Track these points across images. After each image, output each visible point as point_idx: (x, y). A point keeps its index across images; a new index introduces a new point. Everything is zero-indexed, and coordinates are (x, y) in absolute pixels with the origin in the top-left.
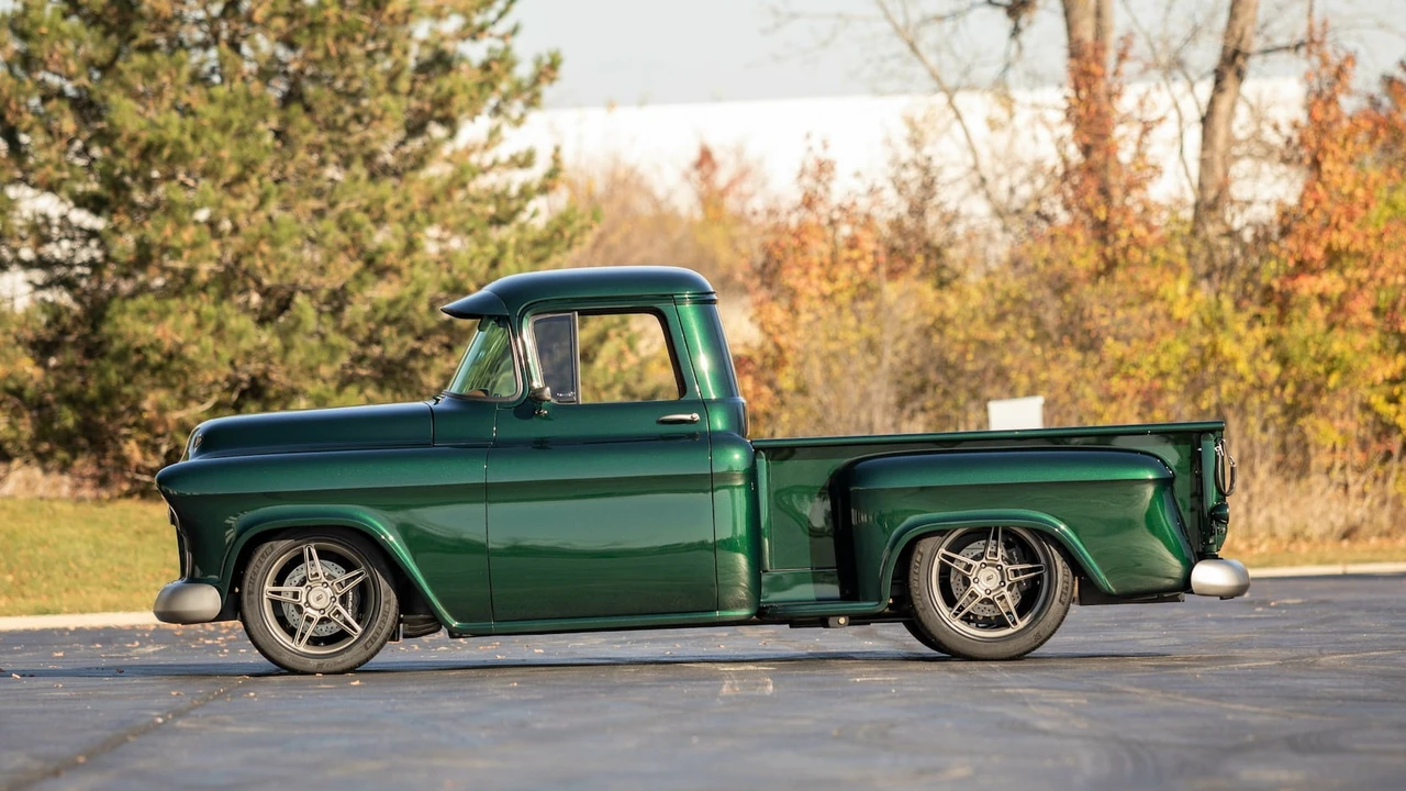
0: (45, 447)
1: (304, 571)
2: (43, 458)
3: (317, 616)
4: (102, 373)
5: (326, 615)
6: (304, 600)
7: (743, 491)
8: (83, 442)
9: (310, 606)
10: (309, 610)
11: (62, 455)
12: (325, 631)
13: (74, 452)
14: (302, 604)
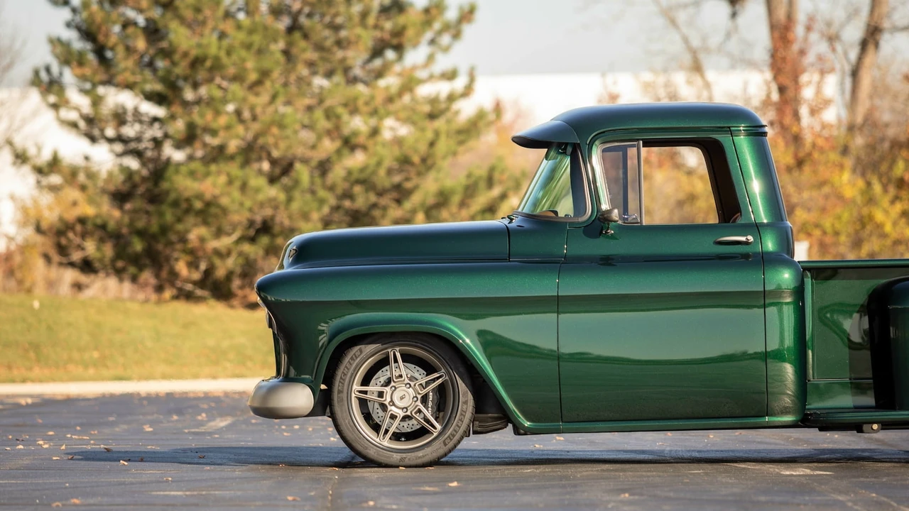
0: (120, 264)
1: (389, 373)
2: (119, 273)
3: (400, 414)
4: (161, 214)
5: (409, 413)
6: (389, 400)
7: (791, 307)
8: (147, 261)
9: (394, 405)
10: (393, 408)
11: (132, 270)
12: (408, 427)
13: (141, 268)
14: (387, 403)
